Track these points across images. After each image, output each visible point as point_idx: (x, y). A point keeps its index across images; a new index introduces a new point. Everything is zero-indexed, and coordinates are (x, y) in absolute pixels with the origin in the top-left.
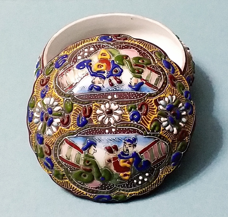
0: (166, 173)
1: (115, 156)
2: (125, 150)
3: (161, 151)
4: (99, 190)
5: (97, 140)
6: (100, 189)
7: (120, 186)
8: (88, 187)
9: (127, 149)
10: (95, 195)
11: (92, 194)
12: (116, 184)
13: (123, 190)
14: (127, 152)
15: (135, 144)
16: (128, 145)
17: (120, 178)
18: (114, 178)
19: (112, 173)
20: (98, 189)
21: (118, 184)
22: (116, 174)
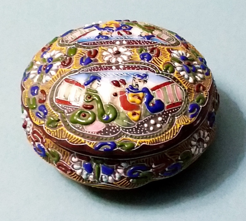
0: (182, 123)
1: (122, 90)
2: (134, 85)
3: (175, 95)
4: (101, 136)
5: (102, 75)
6: (102, 134)
7: (127, 130)
8: (88, 132)
9: (137, 84)
10: (95, 142)
11: (92, 142)
12: (122, 127)
13: (131, 136)
14: (137, 86)
15: (146, 80)
16: (138, 80)
17: (127, 118)
18: (120, 118)
19: (118, 110)
20: (100, 134)
21: (125, 126)
22: (122, 112)
